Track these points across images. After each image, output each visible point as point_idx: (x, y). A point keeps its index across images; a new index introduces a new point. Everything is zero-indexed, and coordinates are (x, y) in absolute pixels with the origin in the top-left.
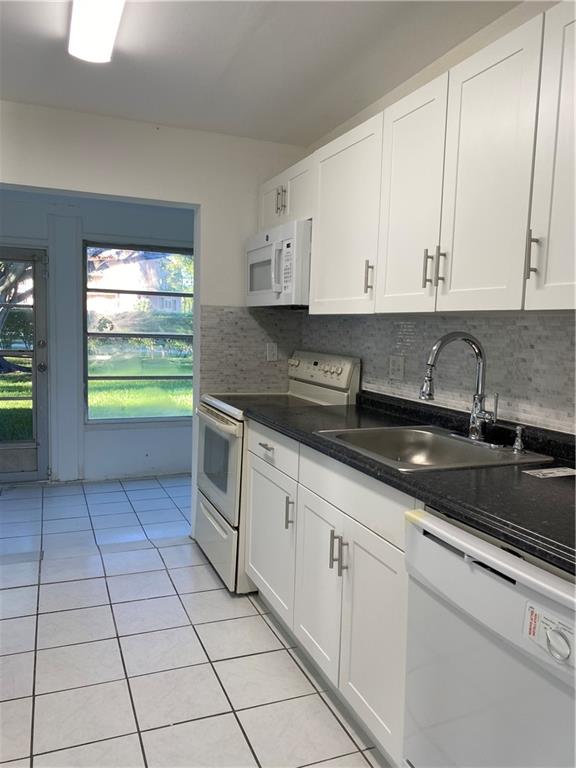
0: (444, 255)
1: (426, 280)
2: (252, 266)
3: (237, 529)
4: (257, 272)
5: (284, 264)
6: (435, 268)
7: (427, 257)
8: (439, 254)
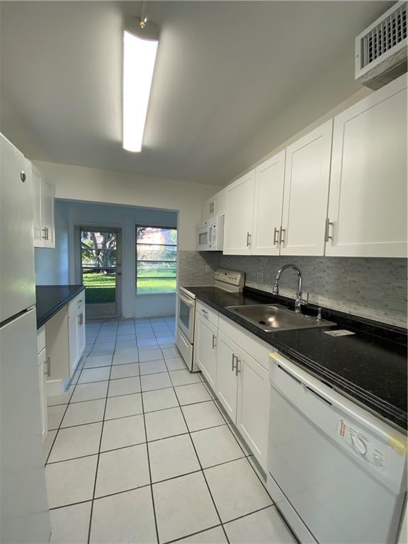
0: (284, 230)
1: (275, 241)
2: (200, 235)
3: (193, 344)
4: (202, 237)
5: (213, 234)
6: (280, 236)
7: (276, 231)
8: (281, 230)
